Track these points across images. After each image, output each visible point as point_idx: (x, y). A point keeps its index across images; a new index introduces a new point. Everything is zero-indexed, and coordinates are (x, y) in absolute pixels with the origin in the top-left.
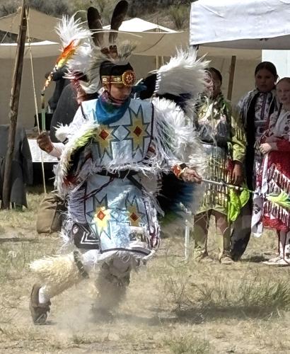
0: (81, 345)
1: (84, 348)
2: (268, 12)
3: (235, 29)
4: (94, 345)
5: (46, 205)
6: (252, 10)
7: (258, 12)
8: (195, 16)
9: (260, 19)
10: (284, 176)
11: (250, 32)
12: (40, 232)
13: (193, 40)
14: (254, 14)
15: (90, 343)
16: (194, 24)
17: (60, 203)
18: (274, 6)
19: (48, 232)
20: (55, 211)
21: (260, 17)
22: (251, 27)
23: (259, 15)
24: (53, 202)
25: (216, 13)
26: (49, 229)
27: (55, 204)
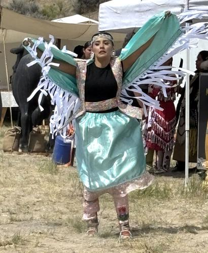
0: (14, 222)
1: (16, 224)
2: (147, 11)
3: (127, 21)
4: (23, 222)
5: (9, 133)
6: (137, 9)
7: (141, 10)
8: (102, 13)
9: (142, 15)
10: (160, 116)
11: (136, 23)
12: (5, 151)
13: (100, 28)
14: (138, 12)
15: (21, 221)
16: (101, 18)
17: (18, 133)
18: (151, 6)
19: (10, 151)
20: (14, 137)
21: (142, 13)
22: (137, 20)
23: (142, 12)
24: (14, 132)
25: (115, 11)
26: (11, 149)
27: (15, 133)
